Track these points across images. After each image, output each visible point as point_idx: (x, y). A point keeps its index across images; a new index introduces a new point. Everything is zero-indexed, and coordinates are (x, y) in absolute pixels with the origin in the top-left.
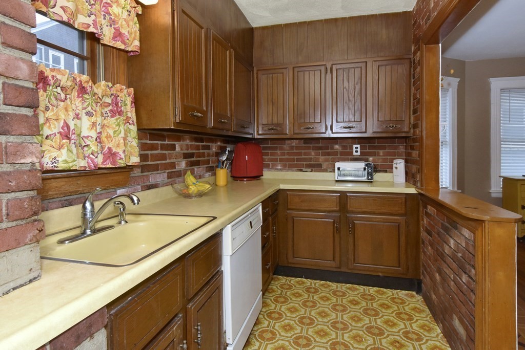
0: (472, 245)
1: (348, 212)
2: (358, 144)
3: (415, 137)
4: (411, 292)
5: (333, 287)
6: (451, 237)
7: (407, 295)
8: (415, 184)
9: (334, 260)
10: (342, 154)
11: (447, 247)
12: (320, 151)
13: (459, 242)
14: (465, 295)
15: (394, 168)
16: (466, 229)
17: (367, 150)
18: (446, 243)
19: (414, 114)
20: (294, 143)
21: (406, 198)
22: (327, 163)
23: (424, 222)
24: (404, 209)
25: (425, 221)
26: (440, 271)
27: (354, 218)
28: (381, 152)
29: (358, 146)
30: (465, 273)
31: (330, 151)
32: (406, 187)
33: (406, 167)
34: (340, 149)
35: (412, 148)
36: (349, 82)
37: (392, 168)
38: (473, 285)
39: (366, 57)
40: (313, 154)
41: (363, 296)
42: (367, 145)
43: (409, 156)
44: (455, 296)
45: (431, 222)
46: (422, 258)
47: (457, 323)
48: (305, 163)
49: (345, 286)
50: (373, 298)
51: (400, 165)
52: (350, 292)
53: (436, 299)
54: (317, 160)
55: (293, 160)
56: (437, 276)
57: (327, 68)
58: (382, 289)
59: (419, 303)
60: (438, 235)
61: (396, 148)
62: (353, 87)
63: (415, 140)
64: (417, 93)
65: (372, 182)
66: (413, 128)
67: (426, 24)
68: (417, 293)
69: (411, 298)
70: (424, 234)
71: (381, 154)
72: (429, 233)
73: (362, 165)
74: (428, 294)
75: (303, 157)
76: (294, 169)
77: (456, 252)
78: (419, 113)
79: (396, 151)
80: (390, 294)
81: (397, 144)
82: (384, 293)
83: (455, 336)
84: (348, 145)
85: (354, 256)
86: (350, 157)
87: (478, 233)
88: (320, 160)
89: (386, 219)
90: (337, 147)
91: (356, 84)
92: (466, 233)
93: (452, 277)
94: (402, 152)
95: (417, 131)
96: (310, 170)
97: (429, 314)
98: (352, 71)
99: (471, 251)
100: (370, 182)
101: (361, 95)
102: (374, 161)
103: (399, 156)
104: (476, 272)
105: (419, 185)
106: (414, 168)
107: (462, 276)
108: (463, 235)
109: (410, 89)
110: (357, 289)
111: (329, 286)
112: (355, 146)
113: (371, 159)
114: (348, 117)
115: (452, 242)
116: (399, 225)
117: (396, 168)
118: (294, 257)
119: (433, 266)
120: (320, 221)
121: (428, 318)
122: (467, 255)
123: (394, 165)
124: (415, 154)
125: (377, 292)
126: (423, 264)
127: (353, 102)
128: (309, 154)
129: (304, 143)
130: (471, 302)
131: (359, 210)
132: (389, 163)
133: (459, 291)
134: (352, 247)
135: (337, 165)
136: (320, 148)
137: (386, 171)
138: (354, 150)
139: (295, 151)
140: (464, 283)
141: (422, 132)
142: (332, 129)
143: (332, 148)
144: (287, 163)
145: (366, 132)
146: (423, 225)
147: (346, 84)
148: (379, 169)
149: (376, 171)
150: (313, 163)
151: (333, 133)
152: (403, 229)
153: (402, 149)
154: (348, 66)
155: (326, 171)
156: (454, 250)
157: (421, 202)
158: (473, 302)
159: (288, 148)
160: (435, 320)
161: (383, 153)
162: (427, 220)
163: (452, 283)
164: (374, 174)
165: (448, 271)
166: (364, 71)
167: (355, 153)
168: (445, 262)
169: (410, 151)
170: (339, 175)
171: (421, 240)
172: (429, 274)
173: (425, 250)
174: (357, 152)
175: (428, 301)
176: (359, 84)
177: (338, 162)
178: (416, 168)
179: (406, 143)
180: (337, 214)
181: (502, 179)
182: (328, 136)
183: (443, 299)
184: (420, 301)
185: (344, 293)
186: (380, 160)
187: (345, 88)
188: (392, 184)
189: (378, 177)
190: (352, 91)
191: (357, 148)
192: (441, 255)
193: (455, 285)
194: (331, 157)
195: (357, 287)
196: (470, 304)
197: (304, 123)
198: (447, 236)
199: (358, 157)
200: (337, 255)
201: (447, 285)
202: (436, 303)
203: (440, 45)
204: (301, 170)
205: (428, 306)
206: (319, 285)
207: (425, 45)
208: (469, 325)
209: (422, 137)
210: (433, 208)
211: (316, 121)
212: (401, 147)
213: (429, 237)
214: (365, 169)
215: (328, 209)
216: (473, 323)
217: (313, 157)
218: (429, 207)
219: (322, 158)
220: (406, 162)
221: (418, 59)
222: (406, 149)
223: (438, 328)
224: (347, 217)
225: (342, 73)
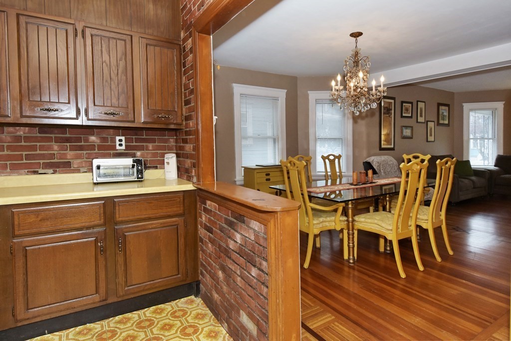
0: (263, 238)
1: (116, 224)
2: (122, 136)
3: (188, 129)
4: (190, 297)
5: (96, 329)
6: (237, 231)
7: (186, 303)
8: (189, 179)
9: (97, 292)
10: (100, 148)
11: (232, 242)
12: (68, 144)
13: (247, 235)
14: (254, 289)
15: (165, 163)
16: (255, 222)
17: (134, 144)
18: (229, 237)
19: (185, 105)
20: (21, 132)
21: (184, 196)
22: (79, 161)
23: (202, 219)
24: (182, 208)
25: (204, 218)
26: (223, 269)
27: (125, 230)
28: (150, 146)
29: (123, 138)
30: (255, 266)
31: (83, 143)
32: (179, 185)
33: (178, 162)
34: (99, 141)
35: (185, 141)
36: (110, 56)
37: (164, 164)
38: (264, 277)
39: (130, 30)
40: (56, 147)
41: (139, 325)
42: (134, 137)
43: (180, 150)
44: (243, 292)
45: (212, 218)
46: (201, 257)
47: (245, 319)
48: (41, 161)
49: (114, 321)
50: (151, 323)
51: (171, 160)
52: (122, 327)
53: (220, 298)
54: (63, 156)
55: (20, 157)
56: (220, 274)
57: (76, 30)
58: (159, 306)
59: (200, 307)
60: (221, 231)
61: (166, 141)
62: (115, 63)
63: (188, 133)
64: (189, 83)
65: (142, 181)
66: (185, 120)
67: (199, 10)
68: (196, 296)
69: (191, 304)
70: (202, 232)
71: (151, 148)
72: (210, 230)
73: (129, 161)
74: (209, 294)
75: (38, 152)
76: (23, 171)
77: (243, 246)
78: (193, 104)
79: (167, 145)
80: (170, 308)
81: (167, 137)
82: (162, 310)
83: (243, 333)
84: (109, 137)
85: (126, 278)
86: (112, 152)
87: (271, 225)
88: (69, 157)
89: (164, 223)
90: (93, 138)
91: (120, 61)
92: (255, 225)
93: (238, 272)
94: (172, 146)
95: (191, 123)
96: (51, 171)
97: (211, 316)
98: (112, 42)
99: (262, 244)
100: (139, 181)
101: (127, 74)
102: (142, 155)
103: (170, 149)
104: (268, 264)
105: (195, 180)
106: (188, 163)
107: (251, 270)
108: (251, 228)
109: (181, 78)
110: (129, 319)
111: (90, 330)
112: (118, 138)
113: (139, 153)
114: (109, 101)
115: (238, 237)
116: (177, 227)
117: (168, 163)
118: (28, 309)
119: (214, 264)
120: (74, 243)
121: (212, 321)
122: (256, 249)
123: (166, 161)
124: (189, 147)
125: (155, 312)
126: (202, 263)
127: (116, 82)
128: (50, 148)
129: (39, 133)
130: (262, 295)
131: (131, 218)
132: (159, 158)
133: (247, 286)
134: (123, 268)
135: (96, 162)
136: (67, 140)
137: (156, 168)
138: (118, 143)
139: (23, 143)
140: (253, 276)
141: (197, 124)
142: (87, 114)
143: (87, 140)
144: (8, 163)
145: (134, 122)
146: (201, 222)
147: (106, 57)
148: (149, 165)
149: (146, 168)
150: (56, 160)
151: (88, 119)
152: (181, 231)
153: (172, 142)
154: (108, 34)
155: (77, 171)
156: (240, 244)
157: (198, 198)
158: (264, 294)
159: (9, 139)
160: (218, 321)
161: (153, 146)
162: (206, 216)
163: (239, 279)
164: (143, 171)
165: (232, 266)
166: (129, 47)
167: (118, 147)
168: (230, 258)
169: (182, 144)
170: (99, 176)
171: (198, 239)
172: (209, 273)
173: (205, 248)
174: (121, 145)
175: (209, 302)
176: (123, 60)
177: (97, 158)
178: (191, 162)
179: (176, 136)
180: (101, 229)
181: (243, 169)
182: (81, 124)
183: (228, 296)
184: (200, 304)
185: (112, 331)
186: (149, 156)
187: (105, 62)
188: (164, 182)
189: (148, 174)
190: (114, 68)
191: (120, 140)
192: (226, 252)
193: (242, 280)
194: (85, 152)
195: (129, 315)
196: (262, 297)
197: (41, 101)
198: (233, 231)
199: (123, 151)
200: (102, 285)
201: (232, 281)
202: (219, 303)
203: (211, 36)
204: (36, 173)
205: (208, 307)
206: (73, 335)
207: (199, 33)
208: (260, 319)
209: (197, 130)
210: (213, 203)
211: (60, 101)
212: (171, 140)
213: (208, 234)
214: (133, 166)
215: (87, 224)
216: (266, 317)
217: (56, 152)
218: (208, 202)
219: (70, 154)
220: (178, 156)
221: (189, 47)
222: (176, 143)
223: (222, 329)
224: (115, 231)
225: (100, 41)
